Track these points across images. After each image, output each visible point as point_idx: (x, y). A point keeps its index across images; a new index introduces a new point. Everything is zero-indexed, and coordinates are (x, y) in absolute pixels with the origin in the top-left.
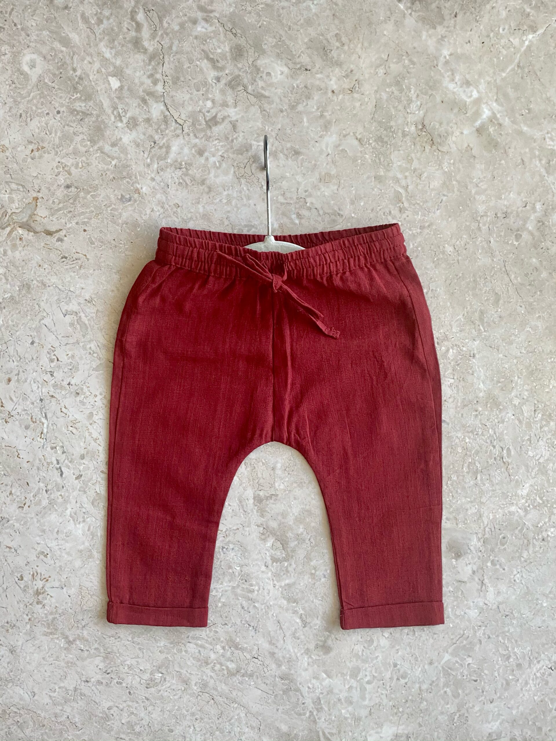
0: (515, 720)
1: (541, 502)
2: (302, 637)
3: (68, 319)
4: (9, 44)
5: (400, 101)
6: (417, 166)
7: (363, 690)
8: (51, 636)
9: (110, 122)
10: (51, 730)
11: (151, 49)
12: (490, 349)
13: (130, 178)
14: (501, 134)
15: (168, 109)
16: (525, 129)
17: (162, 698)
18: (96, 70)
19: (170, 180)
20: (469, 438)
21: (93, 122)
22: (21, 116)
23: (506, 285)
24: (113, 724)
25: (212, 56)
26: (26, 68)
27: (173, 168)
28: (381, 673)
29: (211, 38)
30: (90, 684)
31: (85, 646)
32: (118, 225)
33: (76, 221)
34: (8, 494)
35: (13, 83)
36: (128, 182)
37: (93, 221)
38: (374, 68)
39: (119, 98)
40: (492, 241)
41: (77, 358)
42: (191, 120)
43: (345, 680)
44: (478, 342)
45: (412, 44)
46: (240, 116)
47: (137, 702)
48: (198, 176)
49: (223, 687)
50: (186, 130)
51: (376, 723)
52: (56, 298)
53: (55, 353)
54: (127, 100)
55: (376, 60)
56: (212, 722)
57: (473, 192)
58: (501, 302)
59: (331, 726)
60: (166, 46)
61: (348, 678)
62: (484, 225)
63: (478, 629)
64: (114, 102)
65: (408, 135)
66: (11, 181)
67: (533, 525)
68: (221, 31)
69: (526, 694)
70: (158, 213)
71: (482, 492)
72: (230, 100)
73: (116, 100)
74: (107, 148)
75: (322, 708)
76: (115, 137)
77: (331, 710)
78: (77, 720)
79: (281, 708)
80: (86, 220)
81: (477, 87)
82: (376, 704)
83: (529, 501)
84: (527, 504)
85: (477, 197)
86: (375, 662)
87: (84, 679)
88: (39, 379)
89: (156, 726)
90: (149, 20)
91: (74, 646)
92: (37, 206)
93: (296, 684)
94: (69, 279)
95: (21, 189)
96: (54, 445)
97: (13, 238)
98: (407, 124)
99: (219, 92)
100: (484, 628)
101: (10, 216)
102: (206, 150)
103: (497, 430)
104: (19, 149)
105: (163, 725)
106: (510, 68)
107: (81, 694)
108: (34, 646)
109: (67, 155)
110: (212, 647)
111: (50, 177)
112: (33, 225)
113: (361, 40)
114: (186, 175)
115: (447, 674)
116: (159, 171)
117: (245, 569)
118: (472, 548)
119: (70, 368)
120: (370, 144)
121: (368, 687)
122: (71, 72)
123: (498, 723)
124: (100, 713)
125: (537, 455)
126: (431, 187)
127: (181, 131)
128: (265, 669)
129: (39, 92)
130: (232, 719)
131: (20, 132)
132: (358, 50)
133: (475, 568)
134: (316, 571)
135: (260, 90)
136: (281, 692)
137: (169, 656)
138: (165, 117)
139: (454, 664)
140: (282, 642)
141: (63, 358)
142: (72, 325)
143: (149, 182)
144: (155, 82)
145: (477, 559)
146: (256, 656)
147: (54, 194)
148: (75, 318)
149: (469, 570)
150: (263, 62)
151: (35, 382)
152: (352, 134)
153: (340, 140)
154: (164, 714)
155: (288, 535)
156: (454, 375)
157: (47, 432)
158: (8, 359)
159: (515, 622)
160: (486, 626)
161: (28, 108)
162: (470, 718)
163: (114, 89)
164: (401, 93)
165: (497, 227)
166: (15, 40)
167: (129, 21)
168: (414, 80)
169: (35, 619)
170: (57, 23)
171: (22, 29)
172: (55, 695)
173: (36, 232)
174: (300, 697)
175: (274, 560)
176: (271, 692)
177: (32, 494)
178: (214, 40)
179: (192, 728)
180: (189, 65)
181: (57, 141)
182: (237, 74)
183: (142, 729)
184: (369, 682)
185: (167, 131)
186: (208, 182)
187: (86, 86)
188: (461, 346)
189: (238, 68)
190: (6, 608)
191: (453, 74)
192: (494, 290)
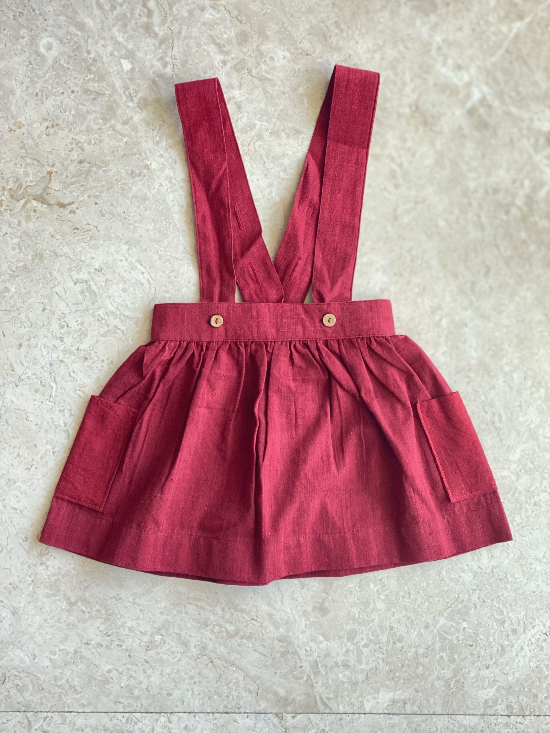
0: (511, 687)
1: (532, 466)
2: (300, 599)
3: (78, 287)
4: (27, 28)
7: (360, 653)
8: (53, 598)
9: (122, 101)
10: (51, 693)
11: (161, 34)
13: (140, 154)
16: (514, 110)
17: (161, 661)
18: (109, 52)
21: (106, 101)
22: (37, 95)
24: (112, 687)
26: (42, 50)
28: (378, 636)
29: (216, 24)
30: (90, 647)
31: (87, 608)
32: (128, 199)
33: (87, 194)
34: (16, 456)
35: (31, 64)
36: (138, 158)
37: (103, 195)
39: (130, 79)
41: (86, 325)
43: (342, 642)
46: (245, 97)
47: (137, 665)
49: (222, 650)
51: (373, 688)
52: (67, 267)
53: (66, 319)
54: (137, 81)
56: (210, 685)
59: (328, 691)
60: (175, 31)
61: (345, 640)
63: (473, 593)
66: (27, 155)
67: (525, 490)
68: (228, 18)
69: (522, 660)
70: (166, 188)
73: (128, 81)
74: (119, 126)
75: (319, 672)
76: (126, 116)
77: (328, 674)
78: (76, 683)
79: (278, 671)
80: (97, 194)
82: (373, 668)
83: (521, 466)
84: (519, 469)
86: (371, 624)
87: (85, 641)
88: (49, 345)
89: (155, 690)
90: (160, 7)
91: (76, 608)
92: (51, 179)
93: (294, 647)
94: (80, 249)
95: (36, 164)
96: (62, 409)
97: (28, 210)
100: (478, 592)
101: (25, 189)
104: (34, 126)
105: (161, 689)
107: (81, 657)
108: (36, 607)
109: (81, 132)
110: (211, 609)
111: (64, 152)
112: (46, 197)
113: (359, 27)
115: (443, 638)
119: (79, 334)
121: (365, 651)
122: (86, 54)
123: (494, 690)
124: (100, 676)
125: (528, 420)
128: (264, 632)
129: (54, 73)
130: (230, 682)
131: (36, 110)
132: (356, 37)
135: (263, 73)
136: (279, 655)
137: (169, 618)
139: (450, 628)
140: (280, 604)
141: (74, 325)
142: (82, 292)
144: (165, 65)
146: (254, 618)
147: (67, 168)
148: (85, 286)
150: (267, 47)
151: (45, 348)
154: (162, 678)
157: (56, 396)
158: (20, 325)
159: (509, 586)
160: (481, 590)
161: (44, 87)
162: (466, 685)
163: (125, 71)
166: (33, 24)
167: (141, 8)
169: (38, 580)
170: (73, 9)
171: (40, 14)
172: (56, 657)
173: (49, 205)
174: (298, 660)
176: (269, 655)
177: (40, 456)
178: (220, 26)
179: (191, 691)
181: (71, 119)
182: (242, 57)
183: (141, 692)
184: (365, 646)
187: (99, 67)
189: (243, 52)
190: (10, 570)
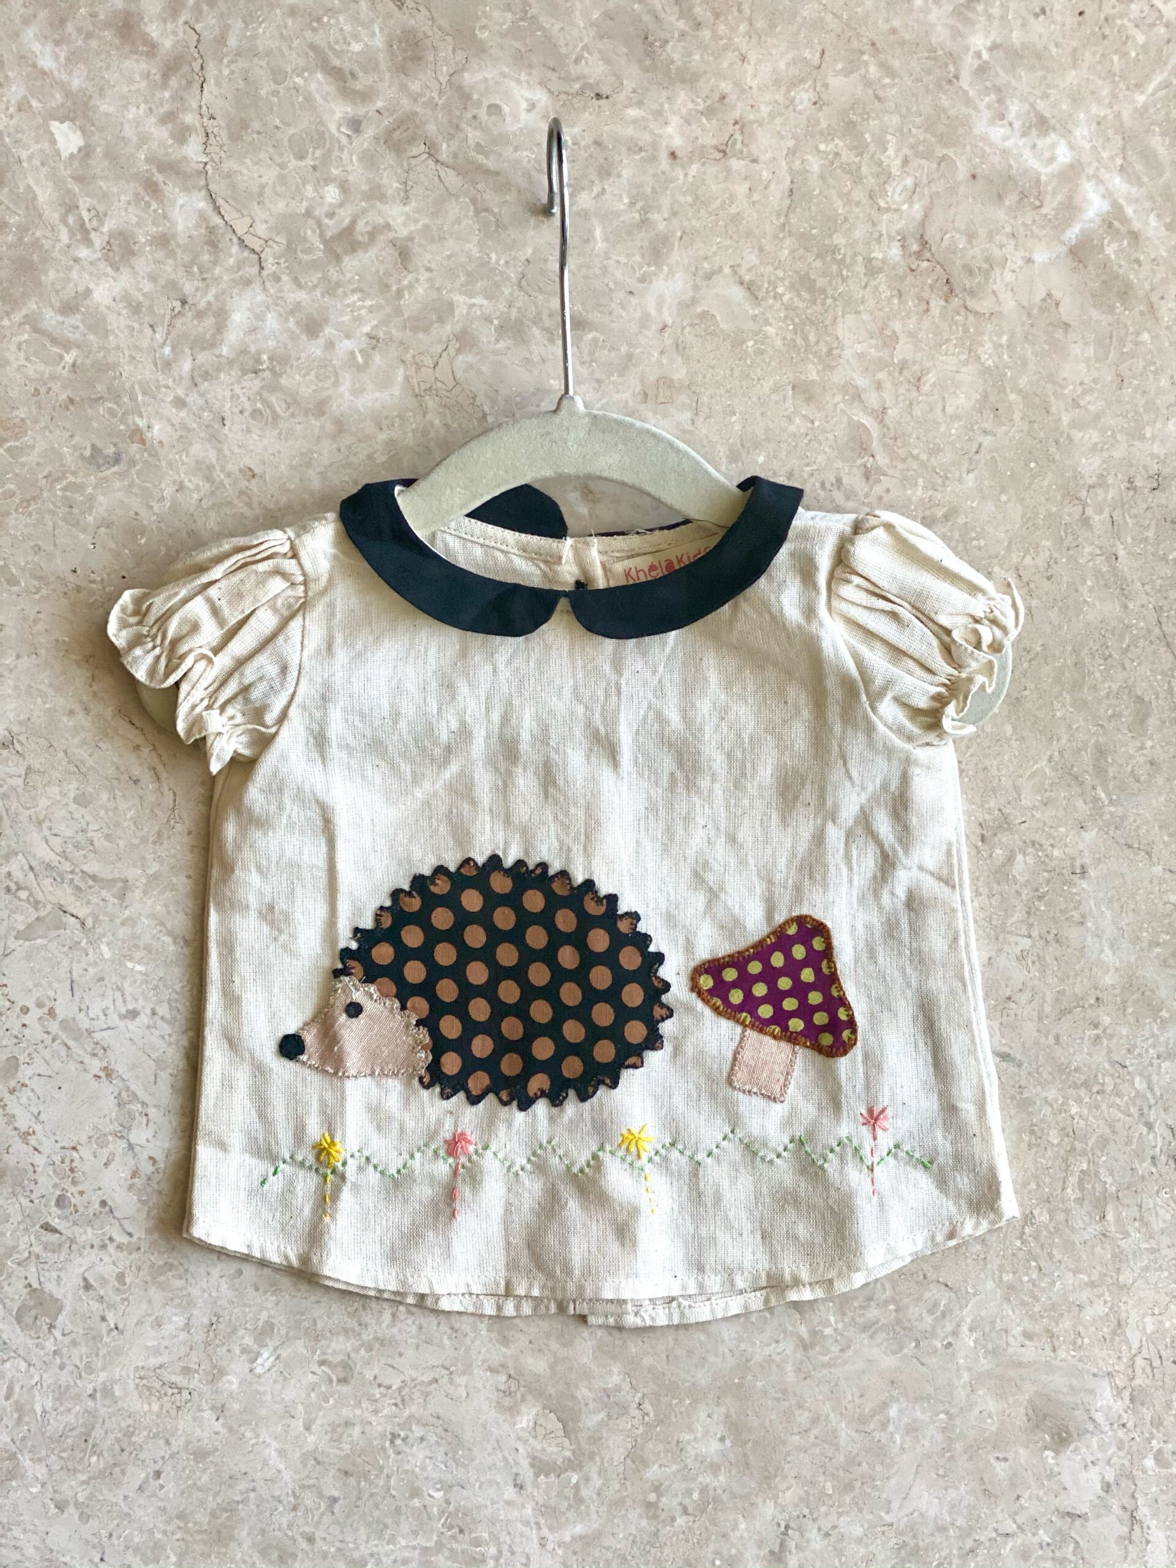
5: (858, 179)
6: (909, 357)
12: (1127, 851)
14: (1138, 262)
15: (217, 209)
19: (228, 405)
20: (1079, 1101)
23: (1163, 673)
25: (336, 62)
27: (235, 372)
38: (783, 89)
40: (1121, 553)
42: (282, 239)
44: (1094, 833)
45: (887, 21)
48: (306, 391)
50: (270, 266)
55: (788, 64)
57: (1066, 419)
58: (1153, 721)
62: (1100, 511)
64: (69, 191)
65: (880, 270)
71: (1119, 1257)
72: (391, 183)
81: (1067, 133)
85: (1077, 435)
98: (879, 241)
99: (360, 159)
102: (326, 321)
103: (1155, 1078)
106: (1158, 79)
114: (274, 388)
116: (199, 380)
117: (460, 1498)
118: (1099, 1417)
120: (777, 297)
126: (950, 410)
127: (255, 270)
133: (1110, 1477)
134: (660, 1495)
138: (211, 230)
143: (170, 411)
145: (1114, 1449)
149: (1093, 1479)
152: (727, 270)
153: (696, 288)
155: (578, 1394)
156: (1031, 926)
164: (861, 154)
165: (1136, 517)
168: (895, 119)
175: (541, 1467)
180: (273, 87)
185: (217, 271)
186: (334, 408)
188: (1046, 843)
191: (1000, 101)
192: (1130, 689)
